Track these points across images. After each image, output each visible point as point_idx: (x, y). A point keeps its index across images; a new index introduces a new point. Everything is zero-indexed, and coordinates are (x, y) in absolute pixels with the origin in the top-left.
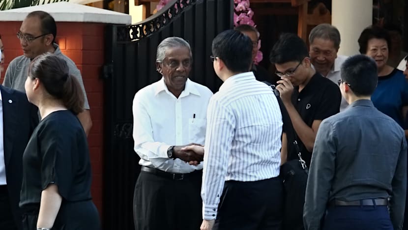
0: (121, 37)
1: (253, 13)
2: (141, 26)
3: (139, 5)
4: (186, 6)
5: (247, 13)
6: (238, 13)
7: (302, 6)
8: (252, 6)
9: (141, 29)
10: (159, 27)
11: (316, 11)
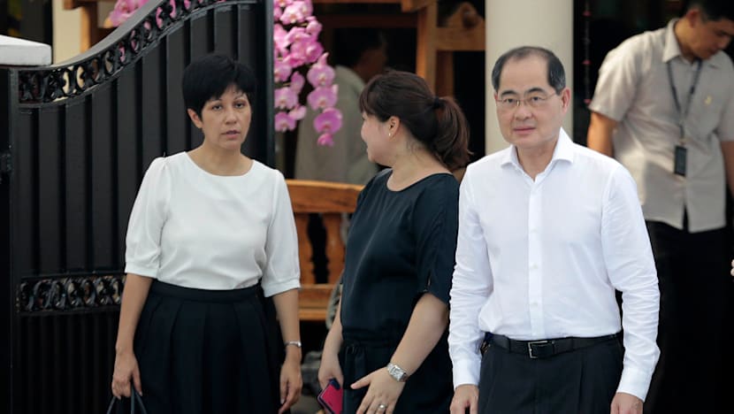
0: (27, 94)
1: (320, 26)
2: (71, 68)
3: (74, 7)
4: (169, 24)
5: (305, 27)
6: (288, 27)
7: (424, 10)
8: (318, 11)
9: (72, 76)
10: (110, 70)
11: (455, 20)
